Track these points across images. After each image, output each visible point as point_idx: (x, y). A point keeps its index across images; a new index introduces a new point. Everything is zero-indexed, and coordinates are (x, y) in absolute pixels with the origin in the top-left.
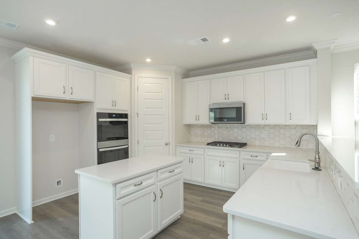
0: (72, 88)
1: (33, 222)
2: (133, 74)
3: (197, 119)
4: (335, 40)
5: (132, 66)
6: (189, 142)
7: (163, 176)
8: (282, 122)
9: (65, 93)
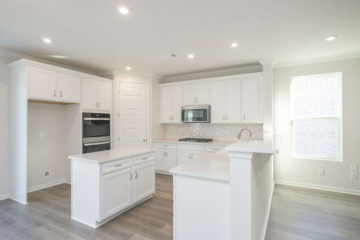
0: (61, 92)
1: (28, 203)
2: (114, 80)
3: (172, 119)
4: (274, 59)
5: (114, 72)
6: (165, 139)
7: (138, 162)
8: (238, 121)
9: (56, 96)
